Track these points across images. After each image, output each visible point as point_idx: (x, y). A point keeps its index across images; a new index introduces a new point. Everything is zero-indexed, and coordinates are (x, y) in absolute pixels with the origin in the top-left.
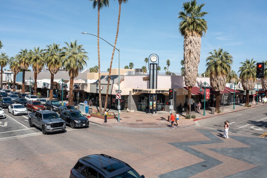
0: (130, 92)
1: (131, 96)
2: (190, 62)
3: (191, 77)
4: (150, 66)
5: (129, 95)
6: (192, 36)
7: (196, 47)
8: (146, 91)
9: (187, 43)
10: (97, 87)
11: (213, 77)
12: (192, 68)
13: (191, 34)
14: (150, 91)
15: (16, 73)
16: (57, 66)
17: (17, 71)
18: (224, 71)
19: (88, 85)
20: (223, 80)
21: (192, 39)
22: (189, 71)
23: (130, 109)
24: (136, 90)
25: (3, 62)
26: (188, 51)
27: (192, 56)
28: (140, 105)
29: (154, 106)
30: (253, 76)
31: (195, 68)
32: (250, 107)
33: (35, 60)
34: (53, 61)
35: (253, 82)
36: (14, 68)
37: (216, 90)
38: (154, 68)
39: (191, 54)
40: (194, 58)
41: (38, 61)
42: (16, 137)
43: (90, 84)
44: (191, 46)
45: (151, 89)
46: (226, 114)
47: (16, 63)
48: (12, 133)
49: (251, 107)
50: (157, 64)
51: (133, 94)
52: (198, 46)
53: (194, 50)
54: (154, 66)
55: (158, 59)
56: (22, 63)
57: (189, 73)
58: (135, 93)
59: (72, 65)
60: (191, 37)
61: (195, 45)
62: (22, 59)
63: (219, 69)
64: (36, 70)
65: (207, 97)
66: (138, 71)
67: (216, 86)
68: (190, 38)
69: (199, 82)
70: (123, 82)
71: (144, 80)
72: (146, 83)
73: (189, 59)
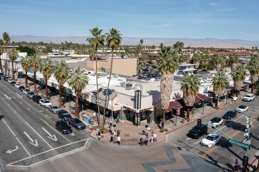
0: (121, 107)
1: (122, 111)
2: (164, 93)
3: (165, 104)
4: (136, 93)
5: (120, 110)
6: (166, 74)
7: (169, 83)
8: (132, 110)
9: (163, 79)
10: (96, 100)
11: (185, 96)
12: (165, 97)
13: (166, 73)
14: (136, 111)
15: (27, 71)
16: (64, 79)
17: (28, 69)
18: (193, 92)
19: (89, 96)
20: (192, 98)
21: (166, 77)
22: (164, 99)
23: (121, 120)
24: (126, 108)
25: (13, 57)
26: (163, 85)
27: (166, 89)
28: (129, 116)
29: (138, 121)
30: (222, 86)
31: (168, 97)
32: (218, 110)
33: (45, 70)
34: (61, 76)
35: (221, 90)
36: (25, 67)
37: (187, 105)
38: (138, 94)
39: (166, 88)
40: (167, 90)
41: (48, 71)
42: (48, 161)
43: (91, 96)
44: (166, 82)
45: (136, 109)
46: (194, 122)
47: (26, 63)
48: (44, 154)
49: (220, 109)
50: (141, 91)
51: (123, 109)
52: (171, 81)
53: (167, 85)
54: (138, 93)
55: (141, 87)
56: (33, 67)
57: (164, 101)
58: (125, 109)
59: (77, 87)
60: (166, 75)
61: (168, 81)
62: (33, 64)
63: (189, 90)
64: (46, 77)
65: (179, 114)
66: (128, 86)
67: (187, 102)
69: (176, 94)
70: (116, 97)
71: (131, 100)
72: (133, 103)
73: (164, 91)
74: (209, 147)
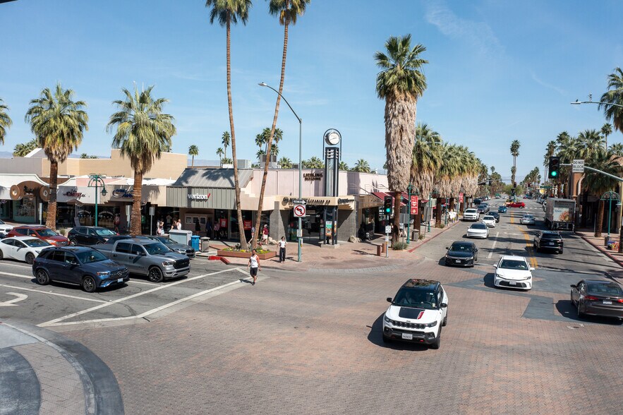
0: (277, 204)
1: (279, 213)
2: (401, 148)
4: (326, 153)
5: (272, 211)
6: (405, 100)
7: (411, 122)
8: (317, 201)
9: (396, 113)
10: (190, 193)
12: (404, 158)
13: (403, 98)
14: (328, 202)
19: (160, 189)
21: (406, 107)
24: (292, 200)
26: (398, 128)
27: (405, 137)
38: (335, 155)
39: (404, 134)
40: (407, 141)
43: (167, 187)
44: (404, 119)
45: (328, 198)
51: (282, 207)
53: (407, 126)
57: (399, 168)
58: (288, 206)
60: (403, 101)
61: (409, 117)
63: (425, 160)
65: (414, 211)
68: (401, 104)
70: (250, 182)
71: (307, 179)
72: (311, 185)
73: (399, 143)
74: (528, 287)
